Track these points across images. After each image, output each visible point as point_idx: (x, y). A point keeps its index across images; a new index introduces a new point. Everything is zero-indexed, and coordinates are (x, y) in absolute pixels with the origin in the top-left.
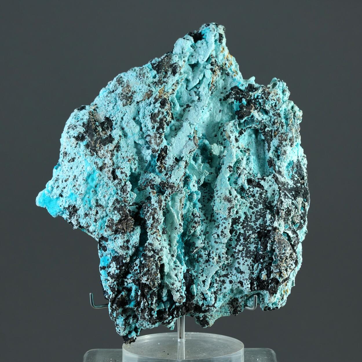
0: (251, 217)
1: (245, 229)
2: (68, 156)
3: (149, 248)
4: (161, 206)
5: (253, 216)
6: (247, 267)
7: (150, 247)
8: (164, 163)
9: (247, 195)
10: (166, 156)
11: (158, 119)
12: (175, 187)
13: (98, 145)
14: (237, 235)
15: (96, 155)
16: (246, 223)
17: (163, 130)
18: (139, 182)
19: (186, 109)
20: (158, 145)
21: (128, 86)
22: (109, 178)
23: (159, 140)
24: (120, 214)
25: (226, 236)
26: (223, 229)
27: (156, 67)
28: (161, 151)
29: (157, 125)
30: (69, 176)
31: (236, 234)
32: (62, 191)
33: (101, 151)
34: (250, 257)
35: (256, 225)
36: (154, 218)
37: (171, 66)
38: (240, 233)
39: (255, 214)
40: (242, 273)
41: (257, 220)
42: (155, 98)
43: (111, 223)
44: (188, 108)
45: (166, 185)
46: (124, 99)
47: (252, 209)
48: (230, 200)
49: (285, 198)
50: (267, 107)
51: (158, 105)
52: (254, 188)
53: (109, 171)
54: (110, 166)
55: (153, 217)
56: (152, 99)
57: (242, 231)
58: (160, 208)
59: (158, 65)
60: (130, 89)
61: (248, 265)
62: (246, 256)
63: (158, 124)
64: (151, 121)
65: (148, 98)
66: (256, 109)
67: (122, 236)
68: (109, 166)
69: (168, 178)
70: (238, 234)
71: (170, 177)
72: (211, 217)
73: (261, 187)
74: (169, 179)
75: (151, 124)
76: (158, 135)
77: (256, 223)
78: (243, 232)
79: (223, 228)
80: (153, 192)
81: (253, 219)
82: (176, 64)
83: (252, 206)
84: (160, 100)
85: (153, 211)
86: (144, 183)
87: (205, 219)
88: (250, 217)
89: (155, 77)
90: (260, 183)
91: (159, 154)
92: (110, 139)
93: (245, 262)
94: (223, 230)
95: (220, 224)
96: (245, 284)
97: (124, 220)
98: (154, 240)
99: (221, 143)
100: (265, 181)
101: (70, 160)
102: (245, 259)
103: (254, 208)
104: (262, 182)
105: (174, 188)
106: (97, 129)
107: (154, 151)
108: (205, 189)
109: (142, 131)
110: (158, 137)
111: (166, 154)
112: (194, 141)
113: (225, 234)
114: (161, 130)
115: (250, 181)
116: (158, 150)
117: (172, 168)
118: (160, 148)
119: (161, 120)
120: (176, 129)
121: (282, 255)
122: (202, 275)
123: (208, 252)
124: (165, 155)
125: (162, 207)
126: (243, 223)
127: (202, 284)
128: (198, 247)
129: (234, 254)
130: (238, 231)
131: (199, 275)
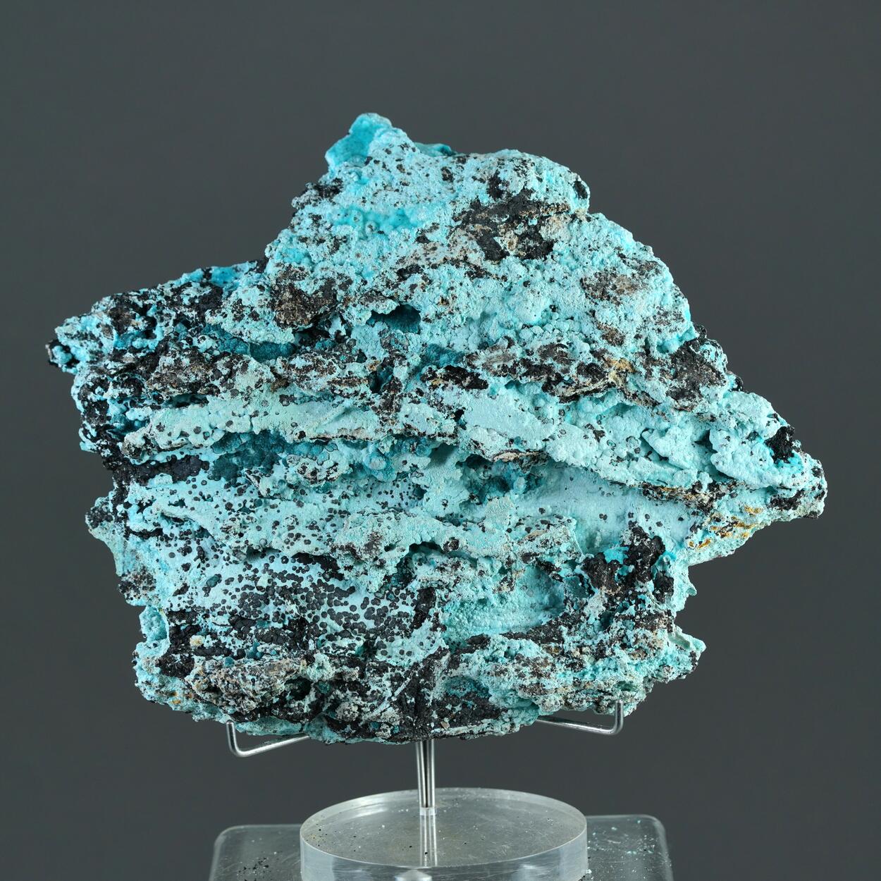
0: (342, 604)
1: (311, 589)
2: (457, 166)
3: (237, 363)
4: (340, 383)
5: (346, 609)
6: (218, 601)
7: (239, 366)
8: (446, 385)
9: (394, 589)
10: (464, 388)
11: (549, 361)
12: (389, 414)
13: (478, 227)
14: (296, 574)
15: (454, 224)
16: (327, 593)
17: (524, 375)
18: (399, 331)
19: (591, 431)
20: (486, 367)
21: (633, 287)
22: (402, 260)
23: (499, 367)
24: (316, 292)
25: (289, 545)
26: (304, 536)
27: (689, 351)
28: (472, 374)
29: (536, 359)
30: (409, 174)
31: (298, 572)
32: (376, 162)
33: (466, 235)
34: (242, 604)
35: (324, 615)
36: (307, 369)
37: (694, 386)
38: (302, 579)
39: (349, 611)
40: (207, 590)
41: (336, 618)
42: (604, 351)
43: (295, 275)
44: (594, 435)
45: (392, 393)
46: (600, 280)
47: (363, 606)
48: (373, 548)
49: (392, 680)
51: (588, 359)
52: (412, 605)
53: (417, 259)
54: (428, 259)
55: (310, 366)
56: (602, 344)
57: (305, 584)
58: (334, 381)
59: (694, 355)
60: (626, 292)
61: (224, 601)
62: (244, 596)
63: (536, 363)
64: (544, 347)
65: (604, 337)
66: (611, 599)
67: (266, 302)
68: (428, 256)
69: (410, 396)
70: (300, 575)
71: (414, 402)
72: (340, 512)
73: (418, 623)
74: (409, 400)
75: (539, 347)
76: (510, 364)
77: (328, 616)
78: (303, 587)
79: (308, 537)
80: (375, 364)
81: (338, 609)
82: (697, 399)
83: (370, 605)
84: (599, 364)
85: (325, 366)
86: (397, 342)
87: (334, 499)
88: (342, 601)
89: (662, 348)
90: (426, 620)
91: (464, 370)
92: (496, 254)
93: (230, 594)
94: (302, 538)
95: (319, 530)
96: (180, 598)
97: (304, 303)
98: (256, 373)
99: (522, 522)
100: (431, 630)
101: (448, 171)
102: (238, 595)
103: (365, 610)
104: (427, 624)
105: (386, 411)
106: (518, 223)
107: (471, 357)
108: (410, 494)
109: (523, 328)
110: (506, 363)
111: (468, 388)
112: (507, 451)
113: (292, 544)
114: (524, 370)
115: (427, 594)
116: (474, 367)
117: (437, 405)
118: (480, 371)
119: (549, 369)
120: (537, 409)
121: (240, 676)
122: (196, 499)
123: (251, 507)
124: (466, 384)
125: (338, 387)
126: (325, 586)
127: (175, 499)
128: (259, 482)
129: (252, 569)
130: (305, 575)
131: (196, 493)
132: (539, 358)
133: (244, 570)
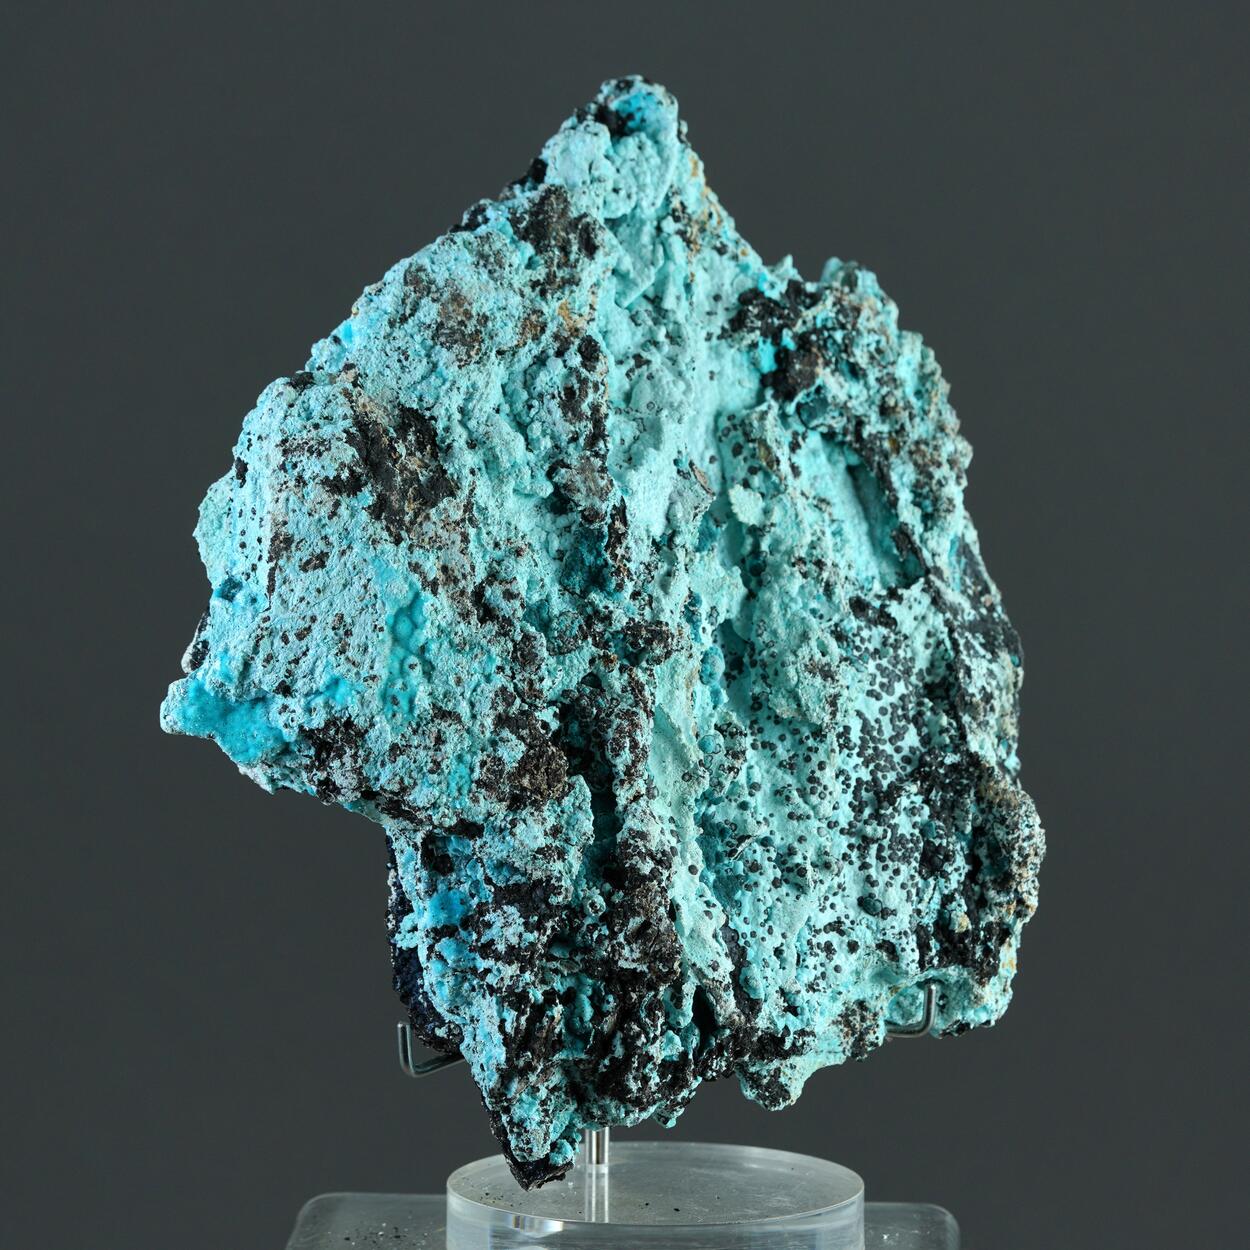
0: (880, 727)
1: (872, 766)
2: (298, 549)
3: (638, 847)
5: (885, 720)
6: (903, 895)
7: (640, 843)
9: (856, 653)
10: (626, 531)
11: (585, 408)
13: (409, 506)
14: (852, 789)
15: (407, 542)
16: (871, 745)
18: (554, 625)
21: (457, 298)
22: (464, 616)
24: (521, 738)
25: (827, 792)
26: (813, 772)
27: (526, 229)
28: (613, 517)
29: (586, 426)
30: (313, 619)
31: (848, 786)
32: (290, 673)
33: (421, 524)
34: (906, 859)
35: (899, 750)
36: (633, 746)
37: (574, 224)
38: (859, 780)
39: (888, 716)
40: (885, 913)
41: (898, 736)
42: (558, 337)
43: (494, 772)
44: (644, 368)
46: (456, 342)
47: (878, 698)
48: (830, 670)
49: (971, 656)
50: (860, 357)
51: (574, 358)
52: (870, 629)
53: (463, 593)
54: (463, 576)
55: (630, 742)
56: (548, 342)
57: (866, 776)
58: (645, 709)
59: (531, 224)
60: (466, 306)
61: (903, 886)
62: (894, 857)
63: (590, 426)
64: (566, 416)
65: (536, 337)
66: (827, 364)
67: (536, 813)
68: (458, 576)
69: (642, 608)
70: (853, 783)
71: (649, 603)
73: (890, 623)
74: (648, 609)
75: (567, 424)
77: (899, 744)
78: (869, 778)
79: (813, 766)
80: (606, 656)
81: (888, 731)
82: (588, 219)
83: (877, 687)
84: (577, 342)
85: (625, 723)
86: (571, 627)
88: (877, 726)
89: (530, 265)
90: (887, 610)
91: (609, 527)
92: (446, 484)
93: (891, 878)
94: (817, 774)
95: (796, 755)
96: (903, 950)
97: (537, 756)
98: (646, 821)
100: (900, 603)
101: (308, 562)
102: (892, 865)
103: (884, 694)
104: (894, 609)
105: (669, 640)
106: (395, 449)
107: (591, 517)
110: (596, 468)
111: (626, 525)
112: (696, 477)
113: (825, 788)
114: (601, 444)
115: (857, 607)
116: (605, 513)
117: (650, 571)
118: (610, 505)
119: (595, 408)
121: (1025, 844)
122: (770, 930)
123: (776, 851)
124: (623, 528)
126: (863, 747)
127: (774, 962)
128: (749, 837)
129: (849, 852)
130: (854, 776)
131: (761, 932)
132: (584, 423)
133: (851, 863)
